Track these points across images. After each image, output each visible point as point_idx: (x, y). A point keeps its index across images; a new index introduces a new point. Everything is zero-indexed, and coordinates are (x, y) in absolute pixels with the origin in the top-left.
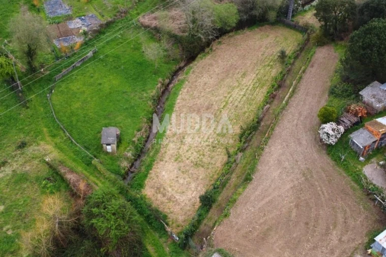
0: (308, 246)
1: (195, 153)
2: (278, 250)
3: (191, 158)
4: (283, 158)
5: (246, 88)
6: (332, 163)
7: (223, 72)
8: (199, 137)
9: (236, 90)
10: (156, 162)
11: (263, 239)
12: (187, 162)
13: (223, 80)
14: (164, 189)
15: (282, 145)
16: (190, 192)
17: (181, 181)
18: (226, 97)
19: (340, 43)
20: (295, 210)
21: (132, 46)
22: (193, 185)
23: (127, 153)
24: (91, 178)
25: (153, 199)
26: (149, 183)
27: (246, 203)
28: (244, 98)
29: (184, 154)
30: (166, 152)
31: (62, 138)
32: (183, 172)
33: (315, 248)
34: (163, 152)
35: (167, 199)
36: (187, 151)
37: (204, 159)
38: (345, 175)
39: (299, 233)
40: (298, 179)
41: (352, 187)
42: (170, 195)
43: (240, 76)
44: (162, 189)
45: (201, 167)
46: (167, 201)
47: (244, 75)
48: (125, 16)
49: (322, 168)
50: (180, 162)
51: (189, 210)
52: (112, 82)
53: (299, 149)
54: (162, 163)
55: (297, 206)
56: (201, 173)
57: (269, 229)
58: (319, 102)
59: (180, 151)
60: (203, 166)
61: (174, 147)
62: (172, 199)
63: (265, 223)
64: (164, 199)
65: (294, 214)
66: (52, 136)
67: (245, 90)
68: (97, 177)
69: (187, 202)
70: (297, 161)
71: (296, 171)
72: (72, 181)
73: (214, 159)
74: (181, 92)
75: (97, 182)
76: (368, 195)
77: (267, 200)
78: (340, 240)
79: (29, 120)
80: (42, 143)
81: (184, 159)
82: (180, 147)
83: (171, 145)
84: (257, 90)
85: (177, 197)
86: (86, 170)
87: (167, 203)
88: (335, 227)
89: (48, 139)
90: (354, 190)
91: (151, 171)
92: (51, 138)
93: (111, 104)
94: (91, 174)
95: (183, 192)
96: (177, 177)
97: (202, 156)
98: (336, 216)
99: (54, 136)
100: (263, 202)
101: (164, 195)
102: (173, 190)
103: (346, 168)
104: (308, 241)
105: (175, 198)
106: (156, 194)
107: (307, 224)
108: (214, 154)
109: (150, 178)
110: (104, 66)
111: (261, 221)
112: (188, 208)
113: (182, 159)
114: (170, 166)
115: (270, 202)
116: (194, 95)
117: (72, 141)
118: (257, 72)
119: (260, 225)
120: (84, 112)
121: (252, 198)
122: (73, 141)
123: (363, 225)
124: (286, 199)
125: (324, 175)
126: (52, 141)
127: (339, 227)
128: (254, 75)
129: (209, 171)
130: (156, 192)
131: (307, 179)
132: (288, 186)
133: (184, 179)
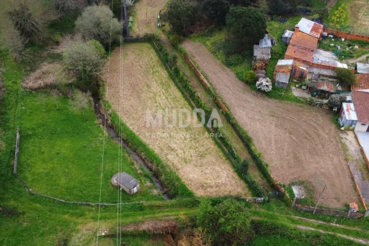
0: (320, 146)
1: (190, 150)
2: (312, 160)
3: (192, 155)
4: (250, 115)
5: (162, 93)
6: (277, 101)
7: (132, 92)
8: (178, 140)
9: (157, 98)
10: (177, 173)
11: (299, 161)
12: (193, 158)
13: (139, 97)
14: (205, 183)
15: (241, 109)
16: (222, 173)
17: (207, 171)
18: (157, 106)
19: (192, 35)
20: (292, 136)
21: (44, 110)
22: (217, 168)
23: (146, 184)
24: (157, 215)
25: (209, 194)
26: (192, 188)
27: (265, 152)
28: (170, 100)
29: (184, 156)
30: (173, 163)
31: (90, 211)
32: (201, 166)
33: (323, 146)
34: (171, 164)
35: (216, 187)
36: (184, 153)
37: (200, 150)
38: (290, 102)
39: (308, 145)
40: (273, 120)
41: (300, 106)
42: (214, 184)
43: (147, 88)
44: (205, 185)
45: (206, 156)
46: (217, 189)
47: (148, 86)
48: (6, 90)
49: (276, 107)
50: (190, 162)
51: (236, 183)
52: (65, 146)
53: (253, 105)
54: (180, 171)
55: (290, 133)
56: (210, 158)
57: (295, 155)
58: (227, 74)
59: (180, 155)
60: (206, 154)
61: (172, 156)
62: (219, 185)
63: (288, 153)
64: (214, 189)
65: (295, 138)
66: (81, 216)
67: (162, 95)
68: (160, 212)
69: (229, 179)
70: (260, 112)
71: (266, 117)
72: (151, 229)
73: (205, 146)
74: (124, 121)
75: (166, 214)
76: (310, 105)
77: (273, 141)
78: (327, 134)
79: (40, 221)
80: (79, 227)
81: (190, 158)
82: (177, 154)
83: (169, 157)
84: (169, 90)
85: (220, 181)
86: (147, 214)
87: (219, 189)
88: (317, 130)
89: (80, 220)
90: (302, 107)
91: (183, 181)
92: (82, 217)
93: (87, 161)
94: (154, 213)
95: (218, 176)
96: (202, 171)
97: (197, 149)
98: (311, 125)
99: (82, 215)
100: (273, 144)
101: (212, 187)
102: (211, 180)
103: (288, 98)
104: (317, 145)
105: (219, 183)
106: (206, 191)
107: (305, 138)
108: (201, 143)
109: (188, 185)
110: (41, 138)
111: (286, 154)
112: (234, 182)
113: (189, 159)
114: (188, 169)
115: (276, 141)
116: (135, 117)
117: (105, 206)
118: (153, 80)
119: (288, 156)
120: (77, 181)
121: (265, 147)
122: (105, 204)
123: (324, 120)
124: (281, 134)
125: (282, 110)
126: (86, 219)
127: (319, 128)
128: (155, 83)
129: (213, 153)
130: (204, 189)
131: (277, 117)
132: (273, 127)
133: (207, 169)
